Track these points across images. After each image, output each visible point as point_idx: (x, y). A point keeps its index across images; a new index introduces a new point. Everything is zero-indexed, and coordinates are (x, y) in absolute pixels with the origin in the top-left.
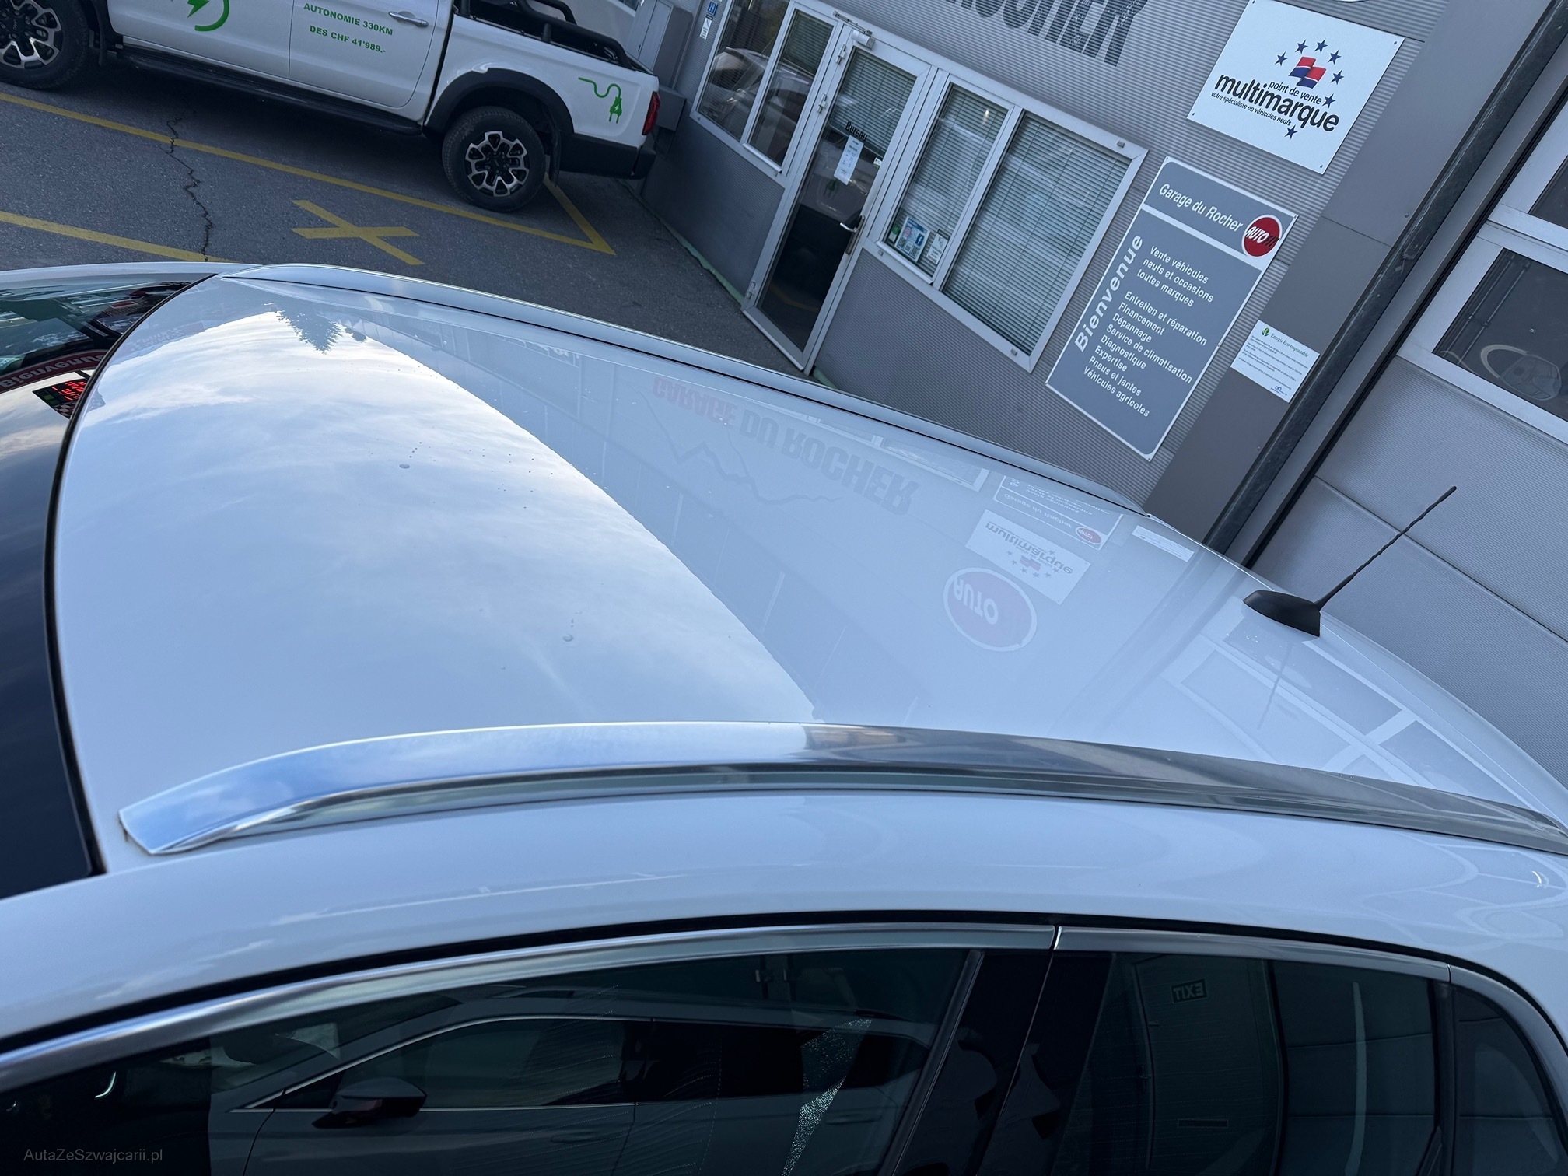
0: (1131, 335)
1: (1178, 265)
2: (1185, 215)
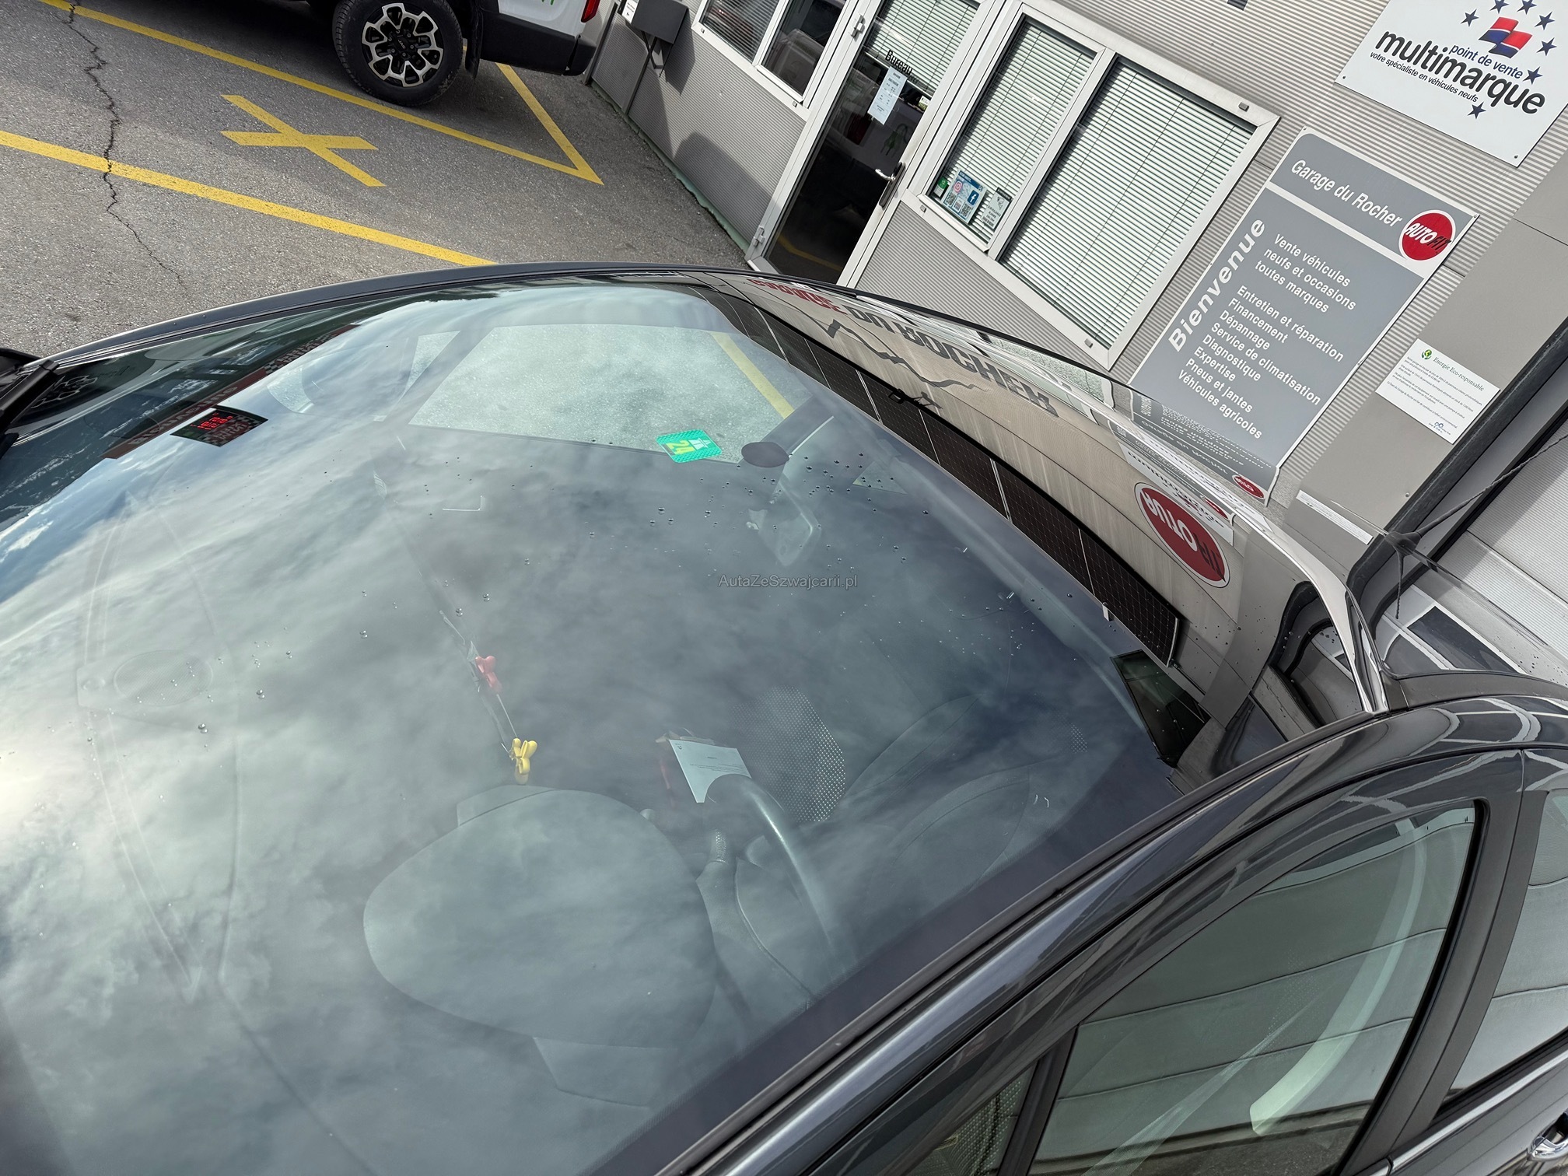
0: (1242, 338)
1: (1311, 261)
2: (1324, 201)
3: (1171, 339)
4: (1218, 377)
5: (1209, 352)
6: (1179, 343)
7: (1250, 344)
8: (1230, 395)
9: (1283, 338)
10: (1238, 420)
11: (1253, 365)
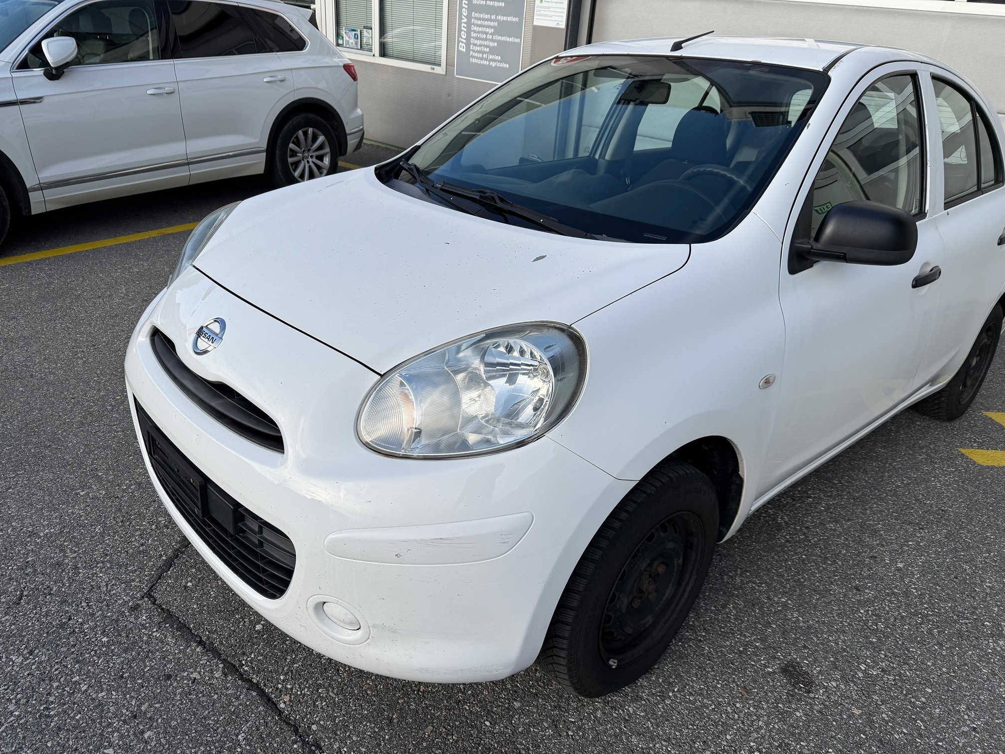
0: (483, 33)
3: (460, 48)
4: (483, 53)
5: (475, 45)
6: (463, 48)
7: (487, 33)
8: (491, 57)
9: (496, 24)
10: (498, 64)
11: (492, 40)
